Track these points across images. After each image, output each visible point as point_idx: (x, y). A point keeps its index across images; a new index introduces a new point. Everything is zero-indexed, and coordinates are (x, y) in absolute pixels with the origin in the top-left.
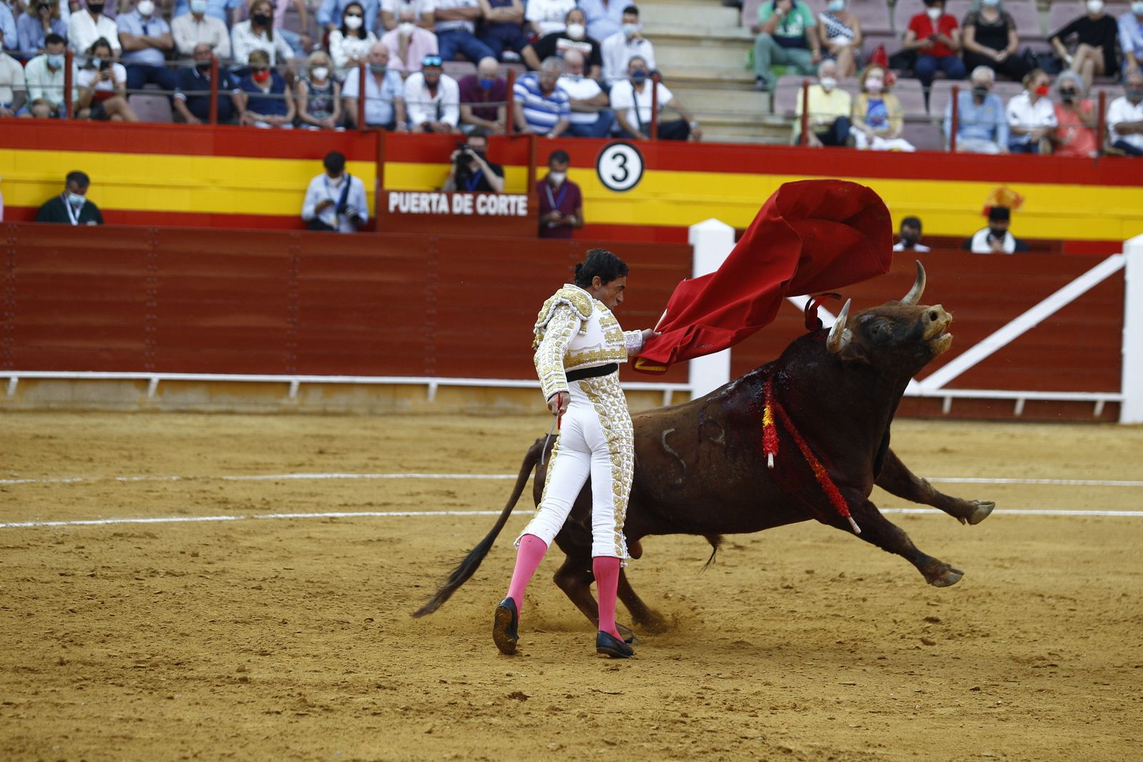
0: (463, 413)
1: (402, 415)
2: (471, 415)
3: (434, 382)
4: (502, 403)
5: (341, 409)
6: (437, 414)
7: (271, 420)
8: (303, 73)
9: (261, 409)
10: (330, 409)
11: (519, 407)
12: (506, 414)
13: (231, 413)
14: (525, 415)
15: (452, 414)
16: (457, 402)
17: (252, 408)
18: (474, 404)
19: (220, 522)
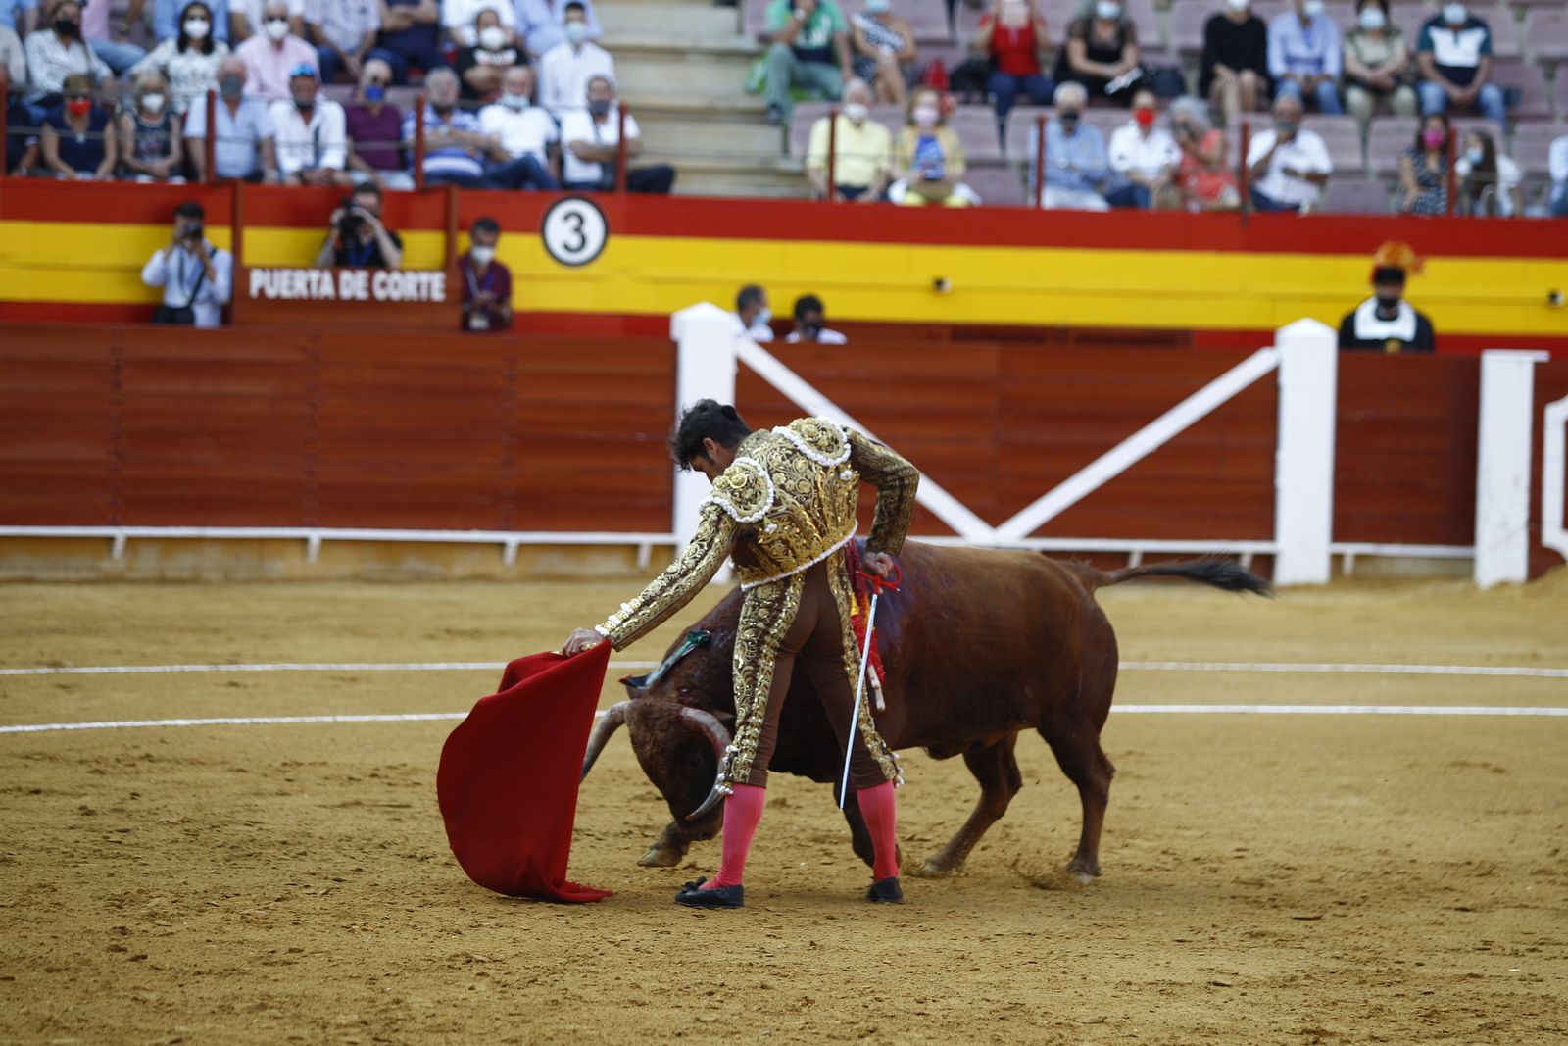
0: (357, 579)
1: (272, 582)
2: (369, 581)
3: (315, 535)
4: (413, 563)
5: (185, 575)
6: (321, 580)
7: (87, 592)
8: (129, 102)
9: (73, 575)
10: (169, 574)
11: (437, 569)
12: (418, 578)
13: (29, 581)
14: (445, 580)
15: (342, 579)
16: (348, 564)
17: (60, 575)
18: (372, 565)
19: (14, 734)
